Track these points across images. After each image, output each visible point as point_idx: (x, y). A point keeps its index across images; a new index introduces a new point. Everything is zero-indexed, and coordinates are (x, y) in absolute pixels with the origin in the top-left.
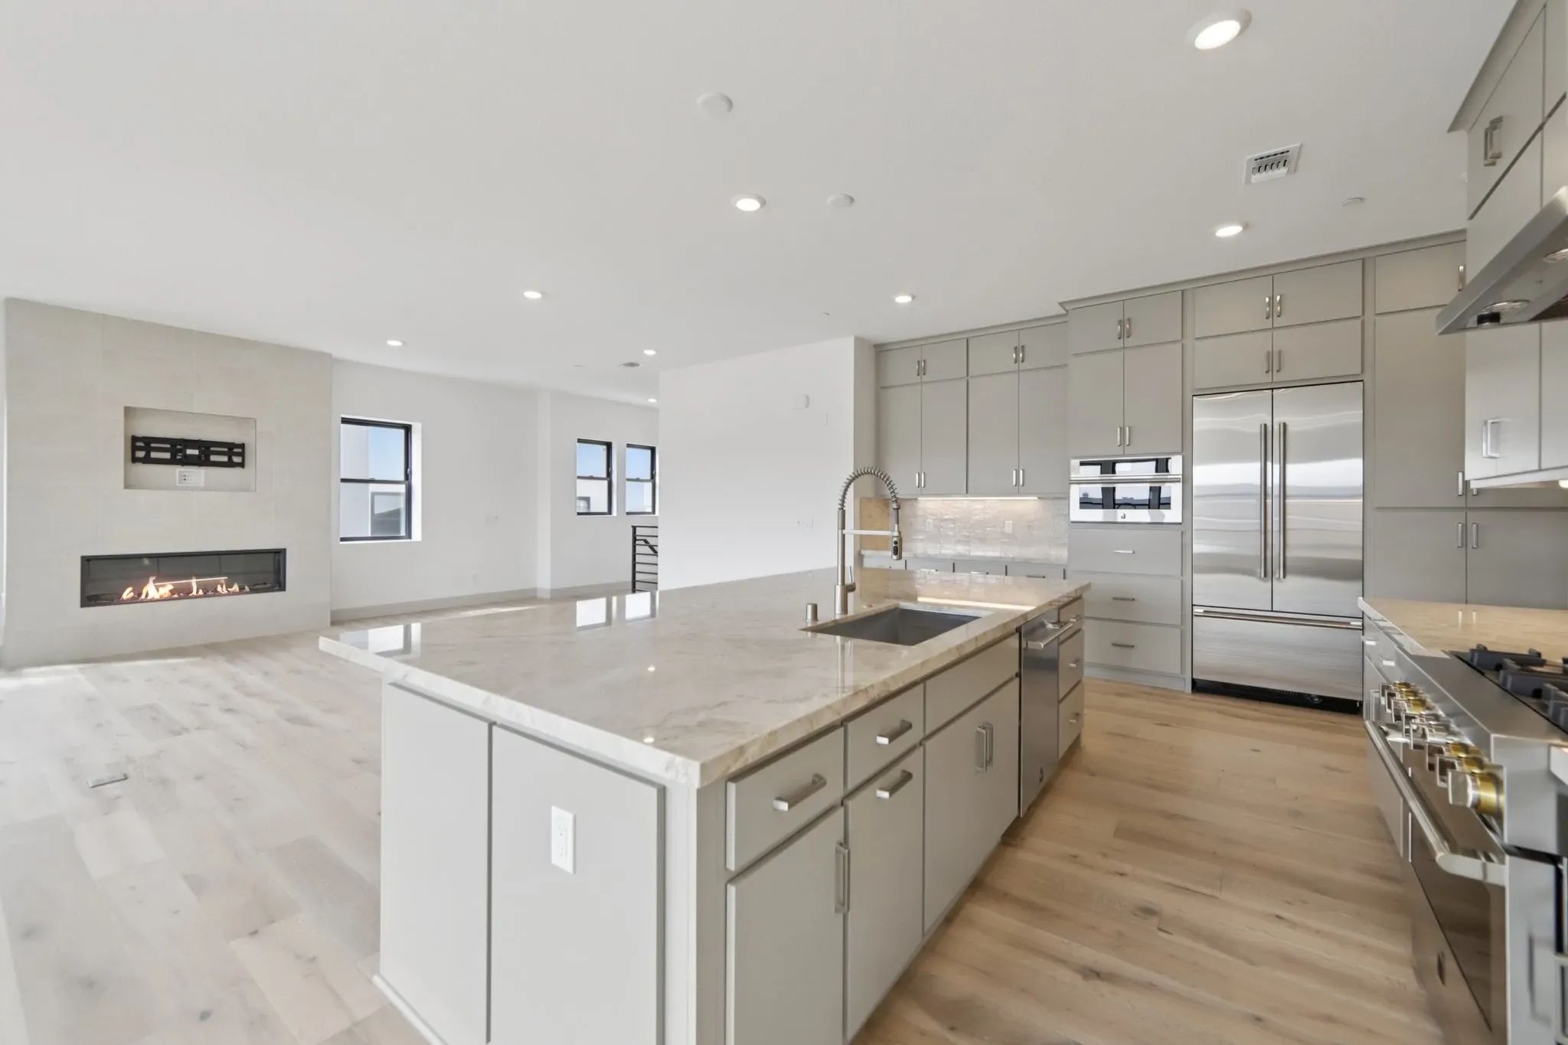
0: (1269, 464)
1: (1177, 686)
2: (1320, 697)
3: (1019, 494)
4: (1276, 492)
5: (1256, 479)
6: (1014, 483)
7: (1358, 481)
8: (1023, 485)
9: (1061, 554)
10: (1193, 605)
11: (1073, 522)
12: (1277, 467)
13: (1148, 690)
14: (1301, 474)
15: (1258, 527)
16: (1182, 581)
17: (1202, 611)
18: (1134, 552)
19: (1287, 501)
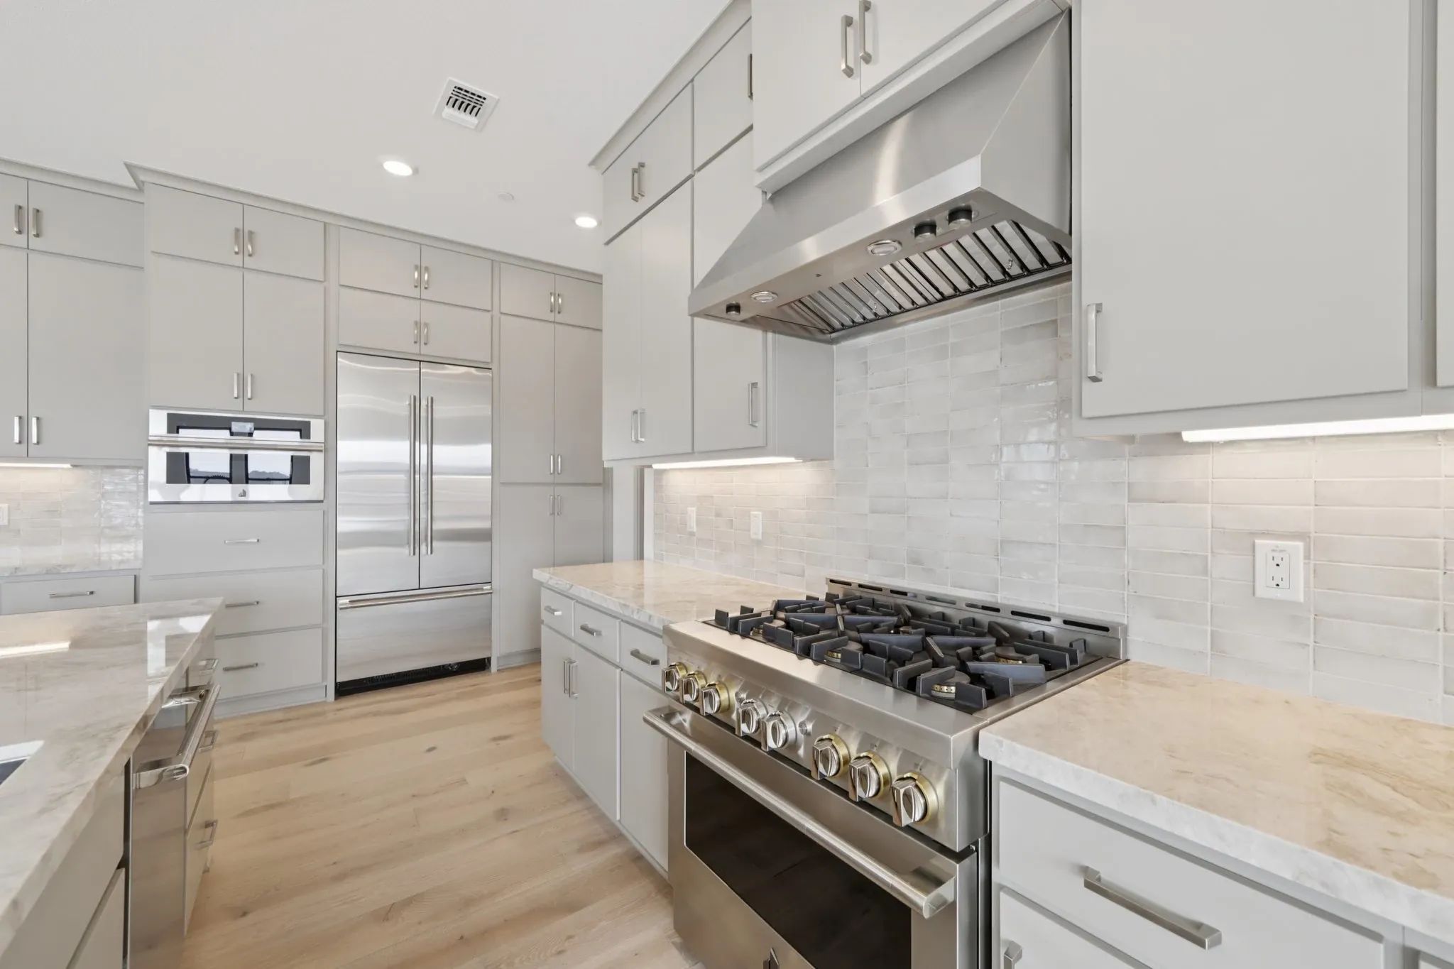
0: (417, 444)
1: (317, 697)
2: (458, 664)
3: (28, 457)
4: (424, 469)
5: (405, 459)
6: (17, 439)
7: (489, 463)
8: (38, 443)
9: (127, 552)
10: (336, 597)
11: (152, 503)
12: (424, 448)
13: (280, 716)
14: (445, 454)
15: (406, 501)
16: (324, 570)
17: (348, 601)
18: (258, 540)
19: (433, 477)
